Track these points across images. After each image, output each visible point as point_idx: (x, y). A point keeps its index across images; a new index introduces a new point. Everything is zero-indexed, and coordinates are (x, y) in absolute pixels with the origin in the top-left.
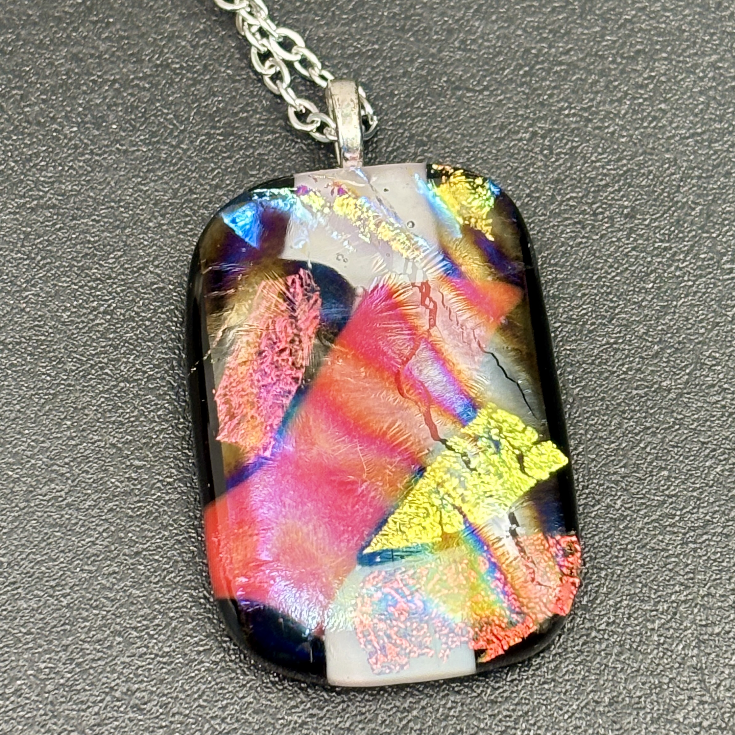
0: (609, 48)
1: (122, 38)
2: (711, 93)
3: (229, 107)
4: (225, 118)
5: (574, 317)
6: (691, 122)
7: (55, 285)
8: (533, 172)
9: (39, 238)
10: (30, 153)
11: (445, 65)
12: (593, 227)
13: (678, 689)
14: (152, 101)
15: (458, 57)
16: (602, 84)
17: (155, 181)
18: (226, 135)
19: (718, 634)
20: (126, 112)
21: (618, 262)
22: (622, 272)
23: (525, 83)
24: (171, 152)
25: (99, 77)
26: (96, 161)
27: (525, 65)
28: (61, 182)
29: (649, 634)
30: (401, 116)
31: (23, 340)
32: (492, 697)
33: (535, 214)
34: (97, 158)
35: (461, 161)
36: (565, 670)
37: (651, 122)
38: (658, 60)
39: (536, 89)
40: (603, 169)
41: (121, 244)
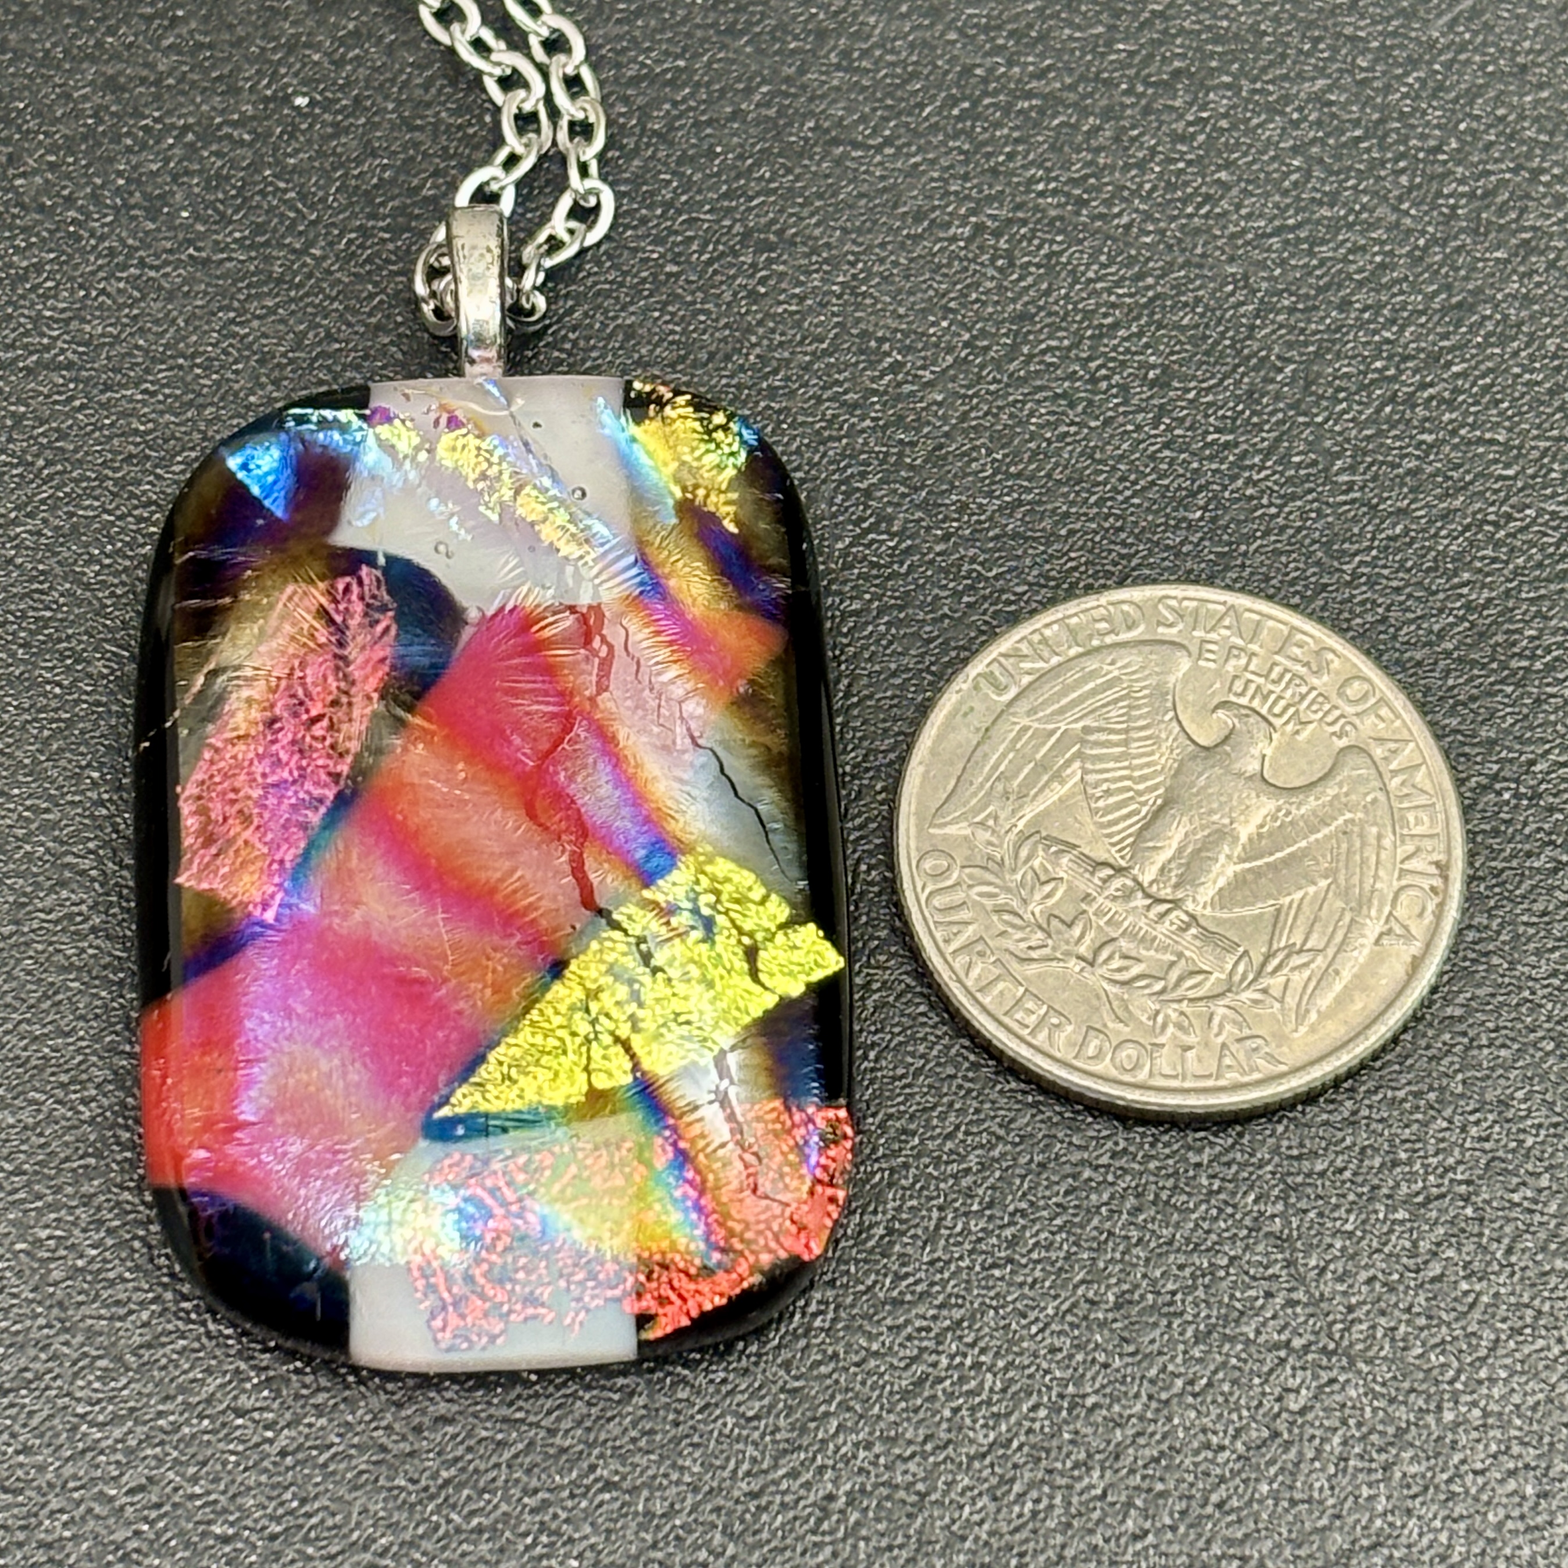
0: (1123, 65)
1: (200, 46)
2: (1315, 150)
3: (402, 178)
4: (393, 198)
5: (1053, 573)
6: (1276, 206)
7: (71, 515)
8: (977, 301)
9: (41, 425)
10: (25, 264)
11: (811, 99)
12: (1090, 403)
13: (1247, 1279)
14: (255, 166)
15: (835, 82)
16: (1108, 134)
17: (259, 317)
18: (395, 231)
19: (1322, 1174)
20: (207, 188)
21: (1137, 471)
22: (1144, 489)
23: (963, 131)
24: (293, 263)
25: (156, 120)
26: (150, 279)
27: (964, 99)
28: (83, 321)
29: (1191, 1173)
30: (726, 196)
31: (11, 618)
32: (895, 1293)
33: (980, 378)
34: (152, 274)
35: (841, 279)
36: (1032, 1241)
37: (1200, 206)
38: (1214, 88)
39: (985, 143)
40: (1110, 294)
41: (196, 436)
